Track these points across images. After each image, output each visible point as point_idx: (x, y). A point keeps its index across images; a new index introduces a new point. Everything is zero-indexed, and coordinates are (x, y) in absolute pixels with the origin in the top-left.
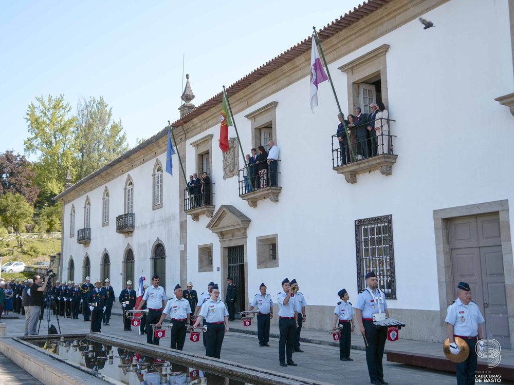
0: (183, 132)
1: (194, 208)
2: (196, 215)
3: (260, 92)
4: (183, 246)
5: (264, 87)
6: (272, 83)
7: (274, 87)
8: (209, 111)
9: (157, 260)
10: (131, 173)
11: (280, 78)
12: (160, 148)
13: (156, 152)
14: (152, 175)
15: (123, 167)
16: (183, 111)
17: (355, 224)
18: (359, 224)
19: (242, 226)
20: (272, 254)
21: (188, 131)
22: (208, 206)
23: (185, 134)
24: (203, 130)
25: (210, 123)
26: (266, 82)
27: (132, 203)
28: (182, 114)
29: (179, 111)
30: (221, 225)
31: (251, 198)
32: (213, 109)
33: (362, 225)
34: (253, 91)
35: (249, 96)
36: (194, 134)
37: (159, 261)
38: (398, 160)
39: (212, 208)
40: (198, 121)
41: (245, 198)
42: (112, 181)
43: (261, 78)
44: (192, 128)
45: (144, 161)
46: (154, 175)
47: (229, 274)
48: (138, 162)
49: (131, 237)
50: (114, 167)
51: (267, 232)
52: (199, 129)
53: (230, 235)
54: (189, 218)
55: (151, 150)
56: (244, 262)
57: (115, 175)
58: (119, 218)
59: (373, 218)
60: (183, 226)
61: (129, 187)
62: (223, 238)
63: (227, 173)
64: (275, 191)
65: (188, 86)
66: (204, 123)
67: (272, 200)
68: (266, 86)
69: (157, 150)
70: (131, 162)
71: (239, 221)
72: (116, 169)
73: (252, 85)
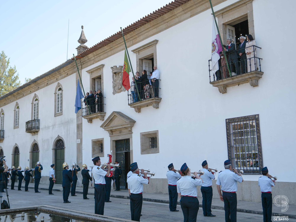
0: (80, 64)
1: (91, 114)
2: (90, 119)
3: (142, 34)
4: (79, 140)
5: (147, 31)
6: (154, 27)
7: (155, 30)
8: (102, 48)
9: (57, 150)
10: (37, 93)
11: (160, 24)
12: (61, 75)
13: (57, 78)
14: (55, 94)
15: (30, 89)
16: (79, 50)
17: (226, 122)
18: (229, 122)
19: (129, 126)
20: (151, 144)
21: (84, 63)
22: (101, 113)
23: (81, 65)
24: (96, 62)
25: (102, 57)
26: (149, 27)
27: (38, 112)
28: (79, 52)
29: (77, 50)
30: (111, 125)
31: (138, 106)
32: (105, 47)
33: (232, 122)
34: (138, 34)
35: (135, 37)
36: (89, 64)
37: (59, 151)
38: (263, 76)
39: (104, 114)
40: (92, 56)
41: (133, 106)
42: (21, 99)
43: (146, 23)
44: (87, 61)
45: (47, 85)
46: (55, 93)
47: (116, 159)
48: (43, 85)
49: (36, 136)
50: (24, 89)
51: (150, 129)
52: (93, 61)
53: (118, 132)
54: (85, 121)
55: (53, 77)
56: (130, 150)
57: (25, 94)
58: (27, 123)
59: (242, 117)
60: (79, 127)
61: (35, 102)
62: (112, 134)
63: (116, 90)
64: (157, 101)
65: (83, 33)
66: (97, 57)
67: (154, 107)
68: (149, 30)
69: (58, 77)
70: (38, 85)
71: (127, 122)
72: (25, 90)
73: (138, 29)
